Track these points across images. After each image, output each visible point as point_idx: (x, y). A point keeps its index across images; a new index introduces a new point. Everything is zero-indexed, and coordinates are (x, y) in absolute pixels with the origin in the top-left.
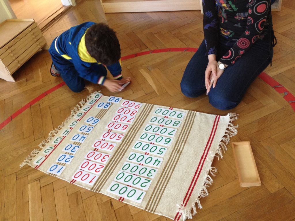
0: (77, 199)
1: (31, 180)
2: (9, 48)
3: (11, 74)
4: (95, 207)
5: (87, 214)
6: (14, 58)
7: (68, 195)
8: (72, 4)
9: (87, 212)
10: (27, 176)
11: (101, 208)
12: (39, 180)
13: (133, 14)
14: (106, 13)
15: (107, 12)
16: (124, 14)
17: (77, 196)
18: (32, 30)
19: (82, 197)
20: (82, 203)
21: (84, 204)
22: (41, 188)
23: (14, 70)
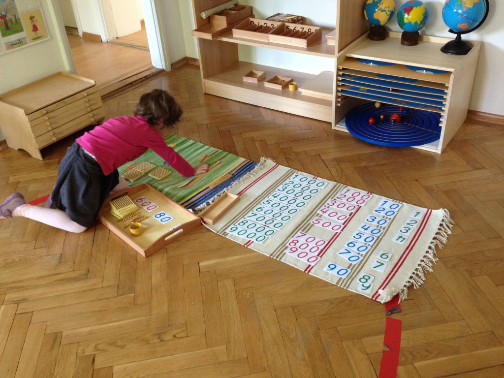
0: (54, 341)
1: (8, 301)
2: (47, 113)
3: (39, 149)
4: (73, 358)
5: (59, 364)
6: (50, 128)
7: (46, 333)
8: (164, 68)
9: (59, 361)
10: (6, 294)
11: (78, 362)
12: (18, 304)
13: (241, 104)
14: (206, 94)
15: (207, 92)
16: (229, 101)
17: (56, 337)
18: (88, 95)
19: (62, 340)
20: (58, 349)
21: (60, 350)
22: (16, 314)
23: (45, 144)
